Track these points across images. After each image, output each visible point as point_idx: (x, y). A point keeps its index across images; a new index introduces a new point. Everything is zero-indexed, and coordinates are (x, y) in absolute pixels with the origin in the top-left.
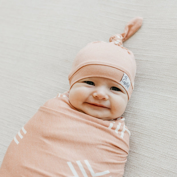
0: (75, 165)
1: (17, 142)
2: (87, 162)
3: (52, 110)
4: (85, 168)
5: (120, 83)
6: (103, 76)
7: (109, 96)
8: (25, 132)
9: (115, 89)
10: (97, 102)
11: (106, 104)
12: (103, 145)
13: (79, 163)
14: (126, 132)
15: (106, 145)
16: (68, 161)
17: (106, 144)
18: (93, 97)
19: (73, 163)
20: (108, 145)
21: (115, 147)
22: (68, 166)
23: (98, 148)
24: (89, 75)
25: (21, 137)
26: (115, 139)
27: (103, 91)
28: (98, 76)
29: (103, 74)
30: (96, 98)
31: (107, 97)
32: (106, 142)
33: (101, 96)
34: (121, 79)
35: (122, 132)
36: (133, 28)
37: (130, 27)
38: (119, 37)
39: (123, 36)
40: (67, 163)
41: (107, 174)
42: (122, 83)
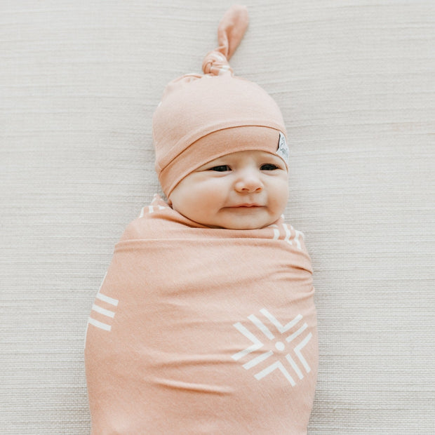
0: (248, 324)
1: (108, 328)
2: (264, 312)
4: (266, 324)
9: (268, 167)
10: (246, 200)
11: (260, 199)
12: (279, 272)
13: (252, 318)
14: (300, 237)
15: (284, 272)
16: (234, 323)
18: (237, 192)
19: (243, 323)
20: (287, 269)
21: (296, 270)
22: (238, 332)
23: (273, 281)
24: (220, 152)
25: (111, 314)
26: (291, 254)
27: (250, 174)
28: (236, 150)
29: (246, 143)
30: (244, 191)
31: (262, 185)
32: (282, 266)
33: (252, 187)
34: (277, 146)
35: (296, 240)
36: (235, 32)
37: (229, 31)
38: (221, 58)
39: (224, 54)
40: (234, 325)
41: (300, 321)
42: (279, 153)
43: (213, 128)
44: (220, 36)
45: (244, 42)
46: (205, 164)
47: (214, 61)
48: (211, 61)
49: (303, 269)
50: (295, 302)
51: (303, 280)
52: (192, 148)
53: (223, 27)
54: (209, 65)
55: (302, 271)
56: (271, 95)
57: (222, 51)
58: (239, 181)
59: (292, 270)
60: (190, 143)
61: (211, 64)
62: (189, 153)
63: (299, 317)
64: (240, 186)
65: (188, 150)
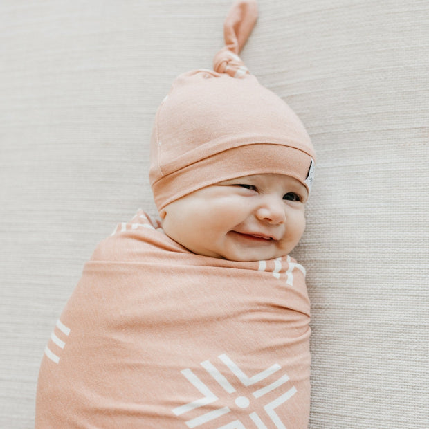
13: (207, 366)
14: (295, 270)
18: (257, 218)
19: (194, 370)
20: (265, 307)
21: (279, 310)
22: (186, 379)
25: (61, 344)
34: (306, 173)
40: (182, 372)
41: (277, 372)
47: (230, 60)
48: (226, 59)
53: (231, 23)
54: (224, 64)
61: (227, 63)
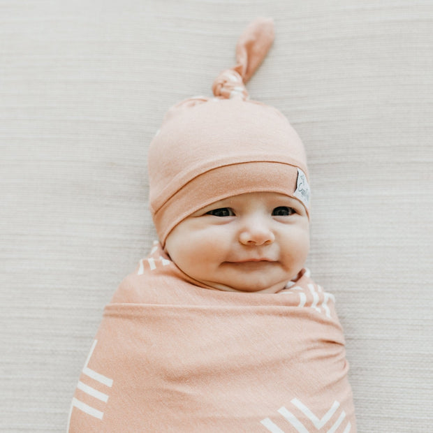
0: (280, 421)
1: (99, 415)
2: (296, 402)
3: (162, 308)
4: (300, 419)
5: (294, 195)
6: (254, 189)
7: (275, 233)
8: (109, 382)
9: (281, 211)
10: (253, 255)
11: (271, 253)
12: (308, 349)
13: (284, 412)
15: (315, 348)
16: (262, 418)
17: (312, 345)
18: (242, 244)
19: (273, 419)
20: (317, 344)
21: (327, 345)
22: (267, 430)
24: (222, 193)
25: (104, 398)
27: (259, 223)
28: (242, 191)
29: (255, 184)
30: (250, 245)
31: (272, 237)
32: (313, 341)
33: (260, 239)
34: (294, 185)
35: (325, 306)
36: (257, 48)
37: (249, 47)
38: (235, 79)
39: (240, 74)
40: (262, 422)
41: (337, 410)
42: (297, 194)
43: (213, 163)
44: (238, 52)
45: (268, 61)
46: (202, 208)
47: (225, 82)
48: (221, 82)
49: (334, 342)
50: (330, 386)
51: (335, 356)
52: (186, 188)
53: (243, 41)
54: (219, 86)
55: (333, 345)
56: (293, 124)
57: (238, 70)
58: (244, 230)
59: (322, 345)
60: (186, 182)
61: (222, 85)
62: (184, 194)
63: (336, 404)
64: (246, 237)
65: (183, 190)
